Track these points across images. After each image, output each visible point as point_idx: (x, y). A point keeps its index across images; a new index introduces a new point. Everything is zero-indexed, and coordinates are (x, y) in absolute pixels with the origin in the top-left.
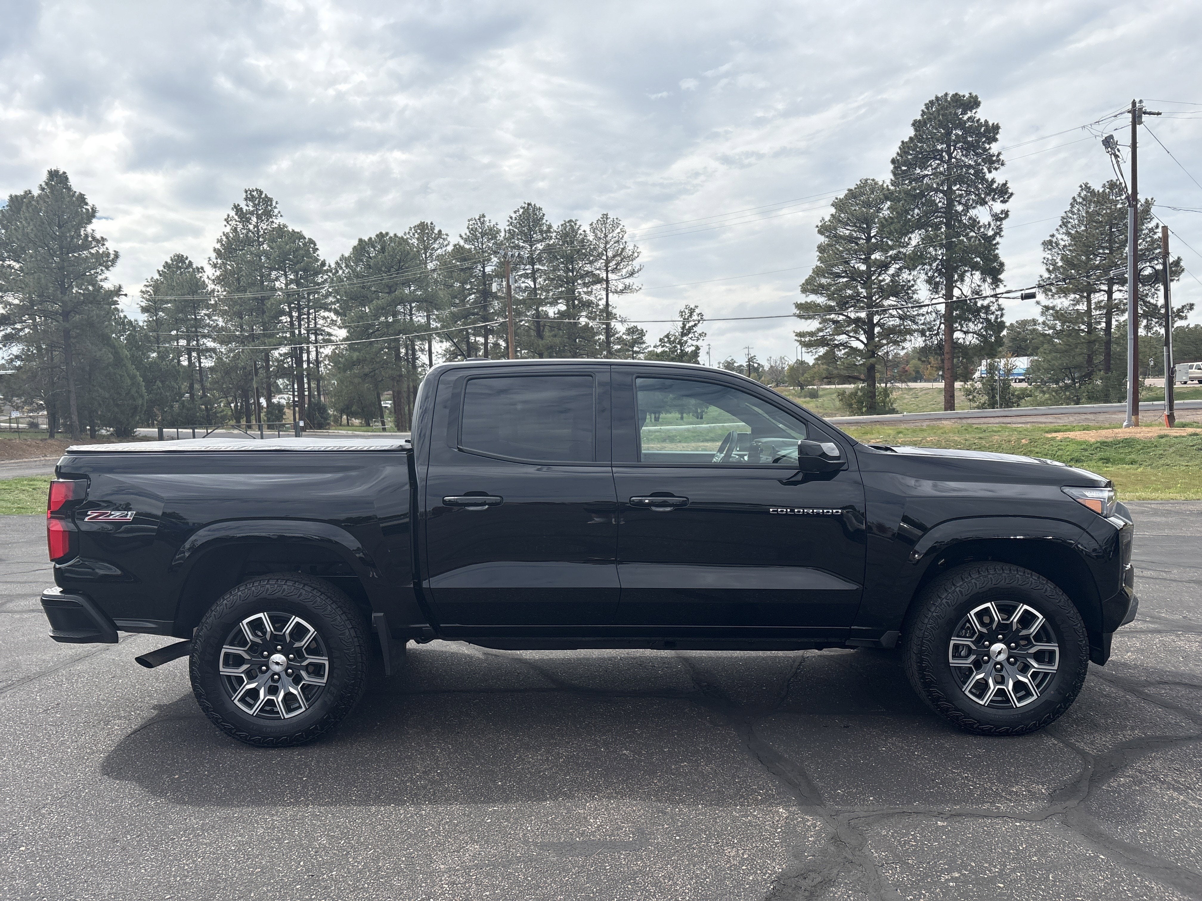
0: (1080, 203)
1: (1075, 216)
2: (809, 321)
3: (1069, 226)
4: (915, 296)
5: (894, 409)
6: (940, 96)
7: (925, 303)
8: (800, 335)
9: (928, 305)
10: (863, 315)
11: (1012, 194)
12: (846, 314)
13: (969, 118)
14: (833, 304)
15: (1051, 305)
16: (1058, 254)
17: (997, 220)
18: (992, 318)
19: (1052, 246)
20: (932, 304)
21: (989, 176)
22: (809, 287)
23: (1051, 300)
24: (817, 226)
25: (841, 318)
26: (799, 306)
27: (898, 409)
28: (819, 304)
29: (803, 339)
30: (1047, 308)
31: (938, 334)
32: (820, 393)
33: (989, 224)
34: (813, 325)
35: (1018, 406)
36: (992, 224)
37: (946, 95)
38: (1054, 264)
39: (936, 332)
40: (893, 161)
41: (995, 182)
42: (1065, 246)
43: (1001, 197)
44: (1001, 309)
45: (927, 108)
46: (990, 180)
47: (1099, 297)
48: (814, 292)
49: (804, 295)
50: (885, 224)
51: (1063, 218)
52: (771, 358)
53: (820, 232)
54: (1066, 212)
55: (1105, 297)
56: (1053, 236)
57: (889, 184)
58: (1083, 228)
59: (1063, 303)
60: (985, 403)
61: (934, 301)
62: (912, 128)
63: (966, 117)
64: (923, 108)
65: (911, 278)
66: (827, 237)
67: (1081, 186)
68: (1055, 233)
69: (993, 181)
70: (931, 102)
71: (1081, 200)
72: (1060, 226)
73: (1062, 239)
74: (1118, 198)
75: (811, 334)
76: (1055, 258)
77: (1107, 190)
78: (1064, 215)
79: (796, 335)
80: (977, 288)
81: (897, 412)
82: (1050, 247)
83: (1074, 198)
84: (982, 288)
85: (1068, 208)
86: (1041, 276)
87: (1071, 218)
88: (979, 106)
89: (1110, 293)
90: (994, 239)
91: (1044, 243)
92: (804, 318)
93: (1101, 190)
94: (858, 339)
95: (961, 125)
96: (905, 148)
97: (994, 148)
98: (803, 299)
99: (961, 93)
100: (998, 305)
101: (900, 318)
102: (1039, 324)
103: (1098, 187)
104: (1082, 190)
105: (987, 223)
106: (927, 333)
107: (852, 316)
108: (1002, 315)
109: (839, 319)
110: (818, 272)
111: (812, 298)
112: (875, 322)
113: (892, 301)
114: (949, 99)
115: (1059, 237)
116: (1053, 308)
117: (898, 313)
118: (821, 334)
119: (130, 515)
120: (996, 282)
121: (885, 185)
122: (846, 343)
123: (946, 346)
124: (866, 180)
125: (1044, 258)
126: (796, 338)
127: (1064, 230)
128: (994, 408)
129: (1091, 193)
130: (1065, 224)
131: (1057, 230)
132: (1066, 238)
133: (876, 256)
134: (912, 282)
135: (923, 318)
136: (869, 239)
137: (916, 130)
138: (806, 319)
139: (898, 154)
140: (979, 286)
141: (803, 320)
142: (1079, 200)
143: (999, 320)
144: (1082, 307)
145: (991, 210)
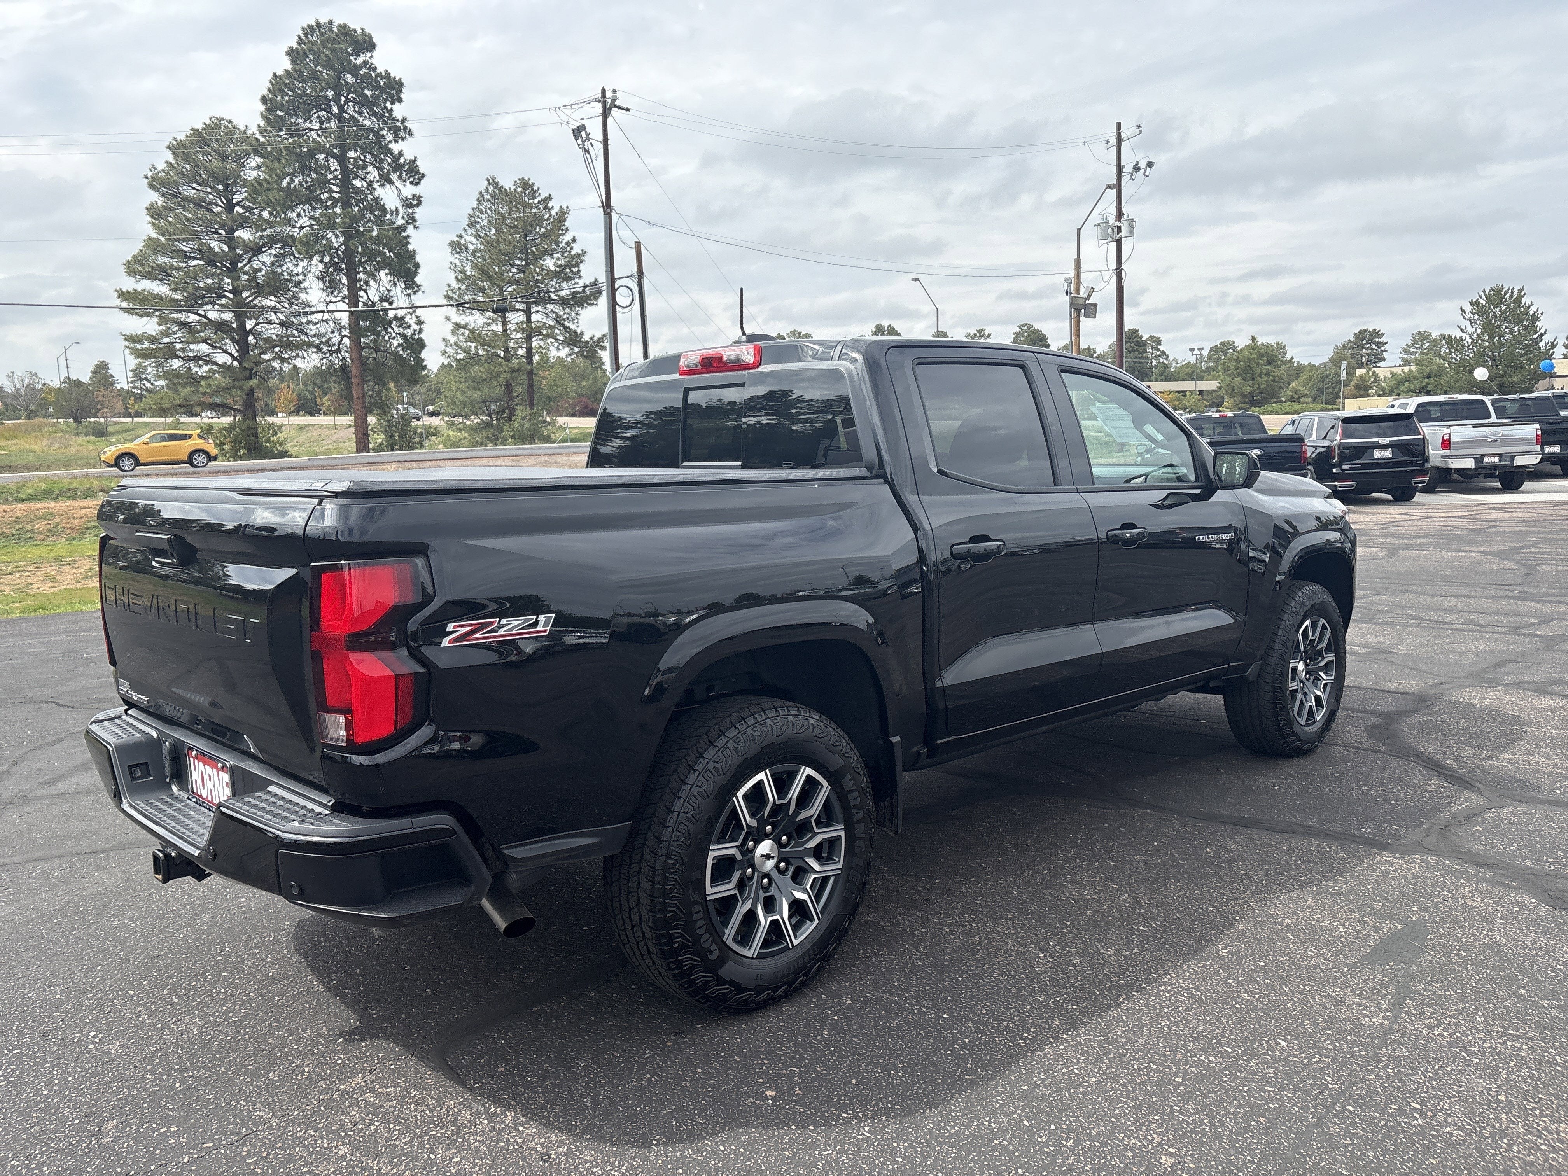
0: (488, 200)
1: (483, 216)
2: (145, 319)
3: (478, 226)
4: (302, 296)
5: (286, 452)
6: (322, 21)
7: (319, 309)
8: (133, 339)
9: (323, 312)
10: (228, 316)
11: (423, 176)
12: (202, 313)
13: (365, 62)
14: (178, 296)
15: (463, 323)
16: (467, 260)
17: (407, 206)
18: (409, 332)
19: (461, 249)
20: (329, 312)
21: (396, 147)
22: (137, 267)
23: (463, 317)
24: (146, 177)
25: (193, 317)
26: (123, 295)
27: (292, 451)
28: (158, 295)
29: (139, 346)
30: (458, 326)
31: (338, 350)
32: (111, 429)
33: (397, 210)
34: (150, 326)
35: (422, 446)
36: (401, 210)
37: (331, 22)
38: (463, 272)
39: (336, 347)
40: (264, 100)
41: (402, 155)
42: (475, 251)
43: (411, 177)
44: (420, 323)
45: (306, 35)
46: (397, 152)
47: (516, 318)
48: (149, 276)
49: (132, 280)
50: (257, 189)
51: (470, 216)
52: (13, 373)
53: (152, 186)
54: (473, 209)
55: (523, 318)
56: (460, 236)
57: (257, 132)
58: (493, 231)
59: (476, 320)
60: (382, 444)
61: (331, 307)
62: (287, 57)
63: (360, 60)
64: (301, 33)
65: (300, 269)
66: (164, 195)
67: (488, 180)
68: (463, 233)
69: (401, 154)
70: (311, 27)
71: (489, 197)
72: (468, 225)
73: (470, 242)
74: (531, 201)
75: (152, 339)
76: (465, 264)
77: (519, 190)
78: (471, 212)
79: (126, 340)
80: (386, 292)
81: (291, 456)
82: (458, 250)
83: (481, 193)
84: (392, 293)
85: (475, 204)
86: (449, 286)
87: (478, 217)
88: (375, 48)
89: (528, 313)
90: (404, 231)
91: (452, 244)
92: (137, 314)
93: (513, 188)
94: (225, 351)
95: (354, 70)
96: (278, 83)
97: (398, 111)
98: (130, 284)
99: (352, 26)
100: (417, 317)
101: (283, 325)
102: (451, 345)
103: (508, 184)
104: (489, 184)
105: (393, 209)
106: (325, 348)
107: (213, 315)
108: (420, 331)
109: (189, 320)
110: (153, 246)
111: (146, 285)
112: (248, 327)
113: (271, 302)
114: (335, 30)
115: (469, 238)
116: (465, 327)
117: (279, 318)
118: (167, 340)
119: (544, 623)
120: (412, 286)
121: (249, 132)
122: (208, 355)
123: (354, 367)
124: (220, 120)
125: (451, 263)
126: (127, 344)
127: (473, 231)
128: (392, 450)
129: (500, 189)
130: (472, 225)
131: (465, 229)
132: (474, 241)
133: (244, 235)
134: (301, 277)
135: (313, 328)
136: (230, 207)
137: (293, 62)
138: (141, 316)
139: (269, 90)
140: (389, 291)
141: (135, 317)
142: (487, 196)
143: (417, 337)
144: (498, 328)
145: (400, 193)
